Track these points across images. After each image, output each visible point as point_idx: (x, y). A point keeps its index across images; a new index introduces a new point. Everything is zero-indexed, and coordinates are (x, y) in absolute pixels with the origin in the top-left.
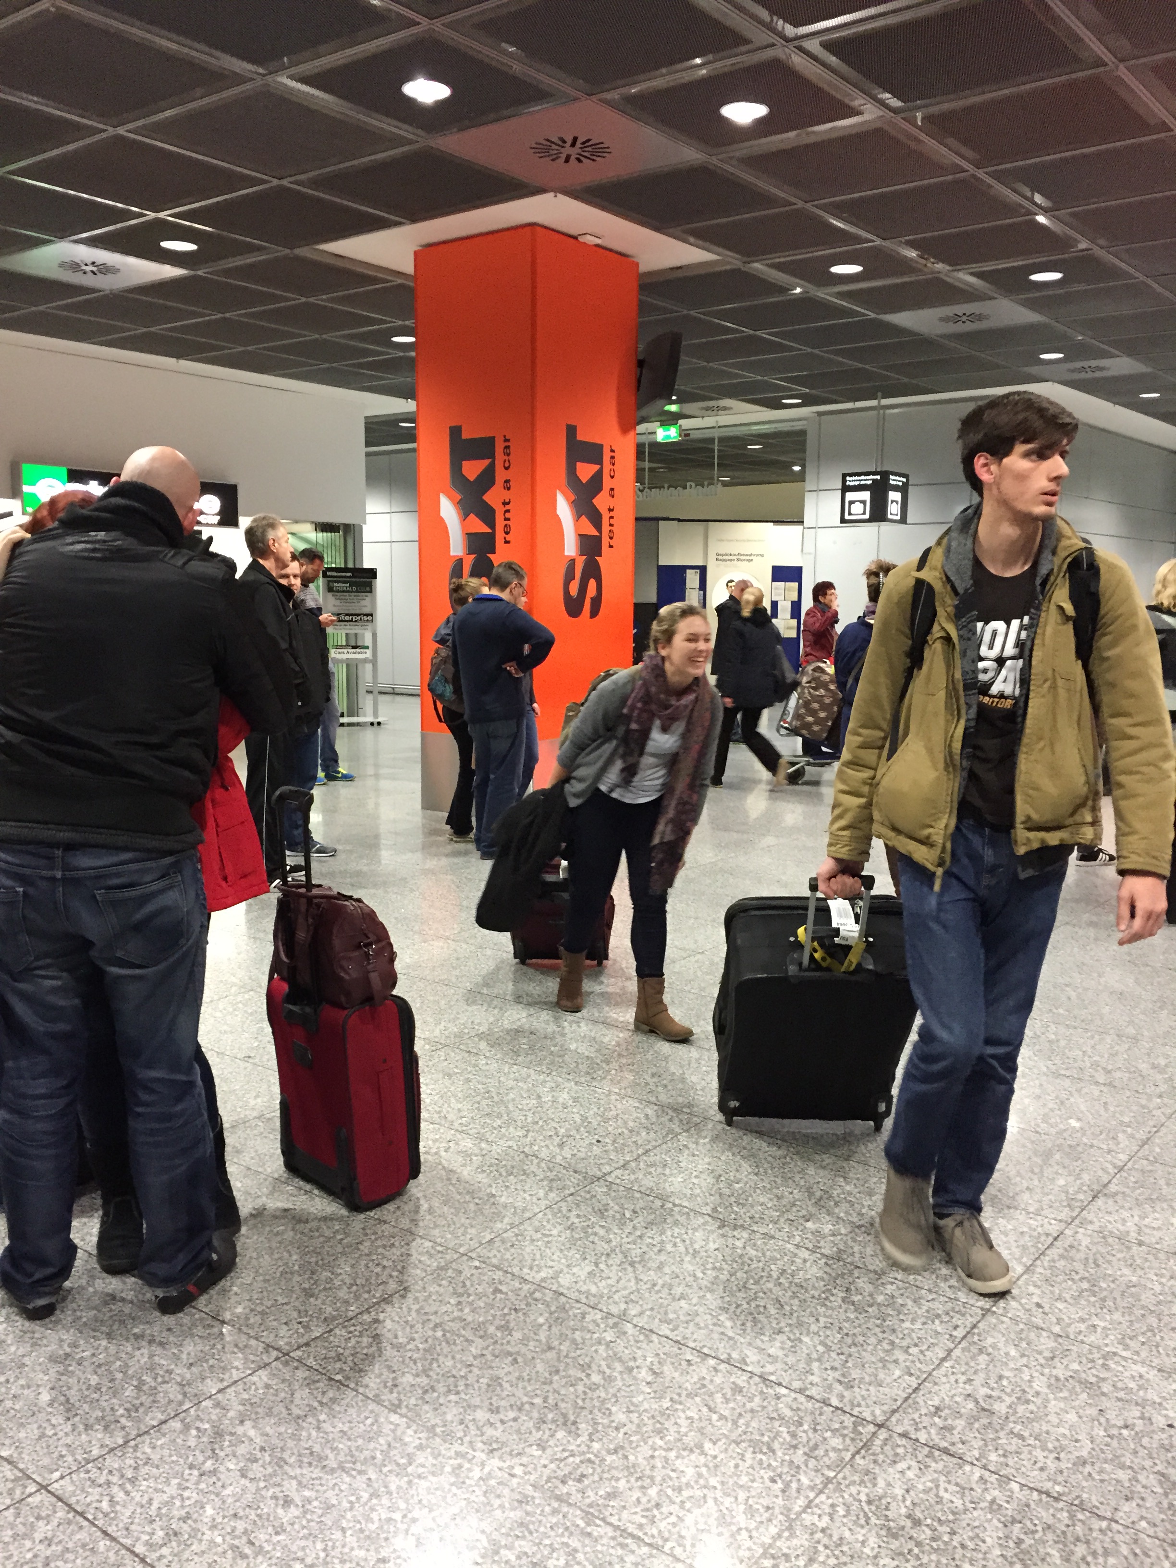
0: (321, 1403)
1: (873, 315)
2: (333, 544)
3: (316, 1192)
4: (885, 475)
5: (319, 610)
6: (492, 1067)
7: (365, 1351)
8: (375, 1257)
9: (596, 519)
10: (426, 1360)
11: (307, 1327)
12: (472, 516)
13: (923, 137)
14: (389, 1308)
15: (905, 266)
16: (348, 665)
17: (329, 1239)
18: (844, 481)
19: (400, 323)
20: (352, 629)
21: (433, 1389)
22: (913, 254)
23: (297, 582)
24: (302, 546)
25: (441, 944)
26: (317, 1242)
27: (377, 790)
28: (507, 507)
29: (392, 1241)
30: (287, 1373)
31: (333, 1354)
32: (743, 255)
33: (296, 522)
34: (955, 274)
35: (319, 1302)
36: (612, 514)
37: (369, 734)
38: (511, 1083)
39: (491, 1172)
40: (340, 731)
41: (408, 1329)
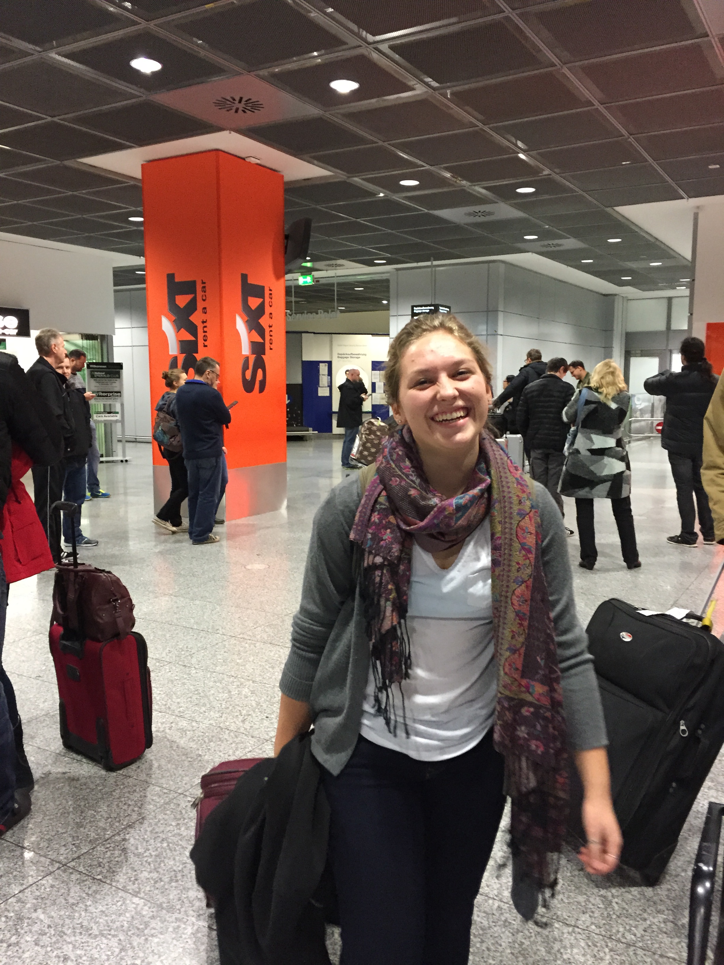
0: (88, 894)
1: (426, 211)
2: (93, 347)
3: (84, 760)
4: (437, 307)
5: (84, 390)
6: (199, 675)
7: (116, 859)
8: (123, 799)
9: (261, 332)
10: (156, 862)
11: (78, 847)
12: (182, 329)
13: (452, 105)
14: (132, 831)
15: (444, 182)
16: (105, 424)
17: (93, 790)
18: (413, 310)
19: (134, 209)
20: (108, 402)
21: (161, 880)
22: (448, 175)
23: (69, 371)
24: (72, 348)
25: (167, 599)
26: (84, 792)
27: (126, 503)
28: (205, 324)
29: (135, 788)
30: (65, 876)
31: (96, 863)
32: (348, 173)
33: (69, 333)
34: (473, 187)
35: (86, 830)
36: (271, 329)
37: (120, 468)
38: (211, 684)
39: (199, 740)
40: (100, 466)
41: (145, 844)
